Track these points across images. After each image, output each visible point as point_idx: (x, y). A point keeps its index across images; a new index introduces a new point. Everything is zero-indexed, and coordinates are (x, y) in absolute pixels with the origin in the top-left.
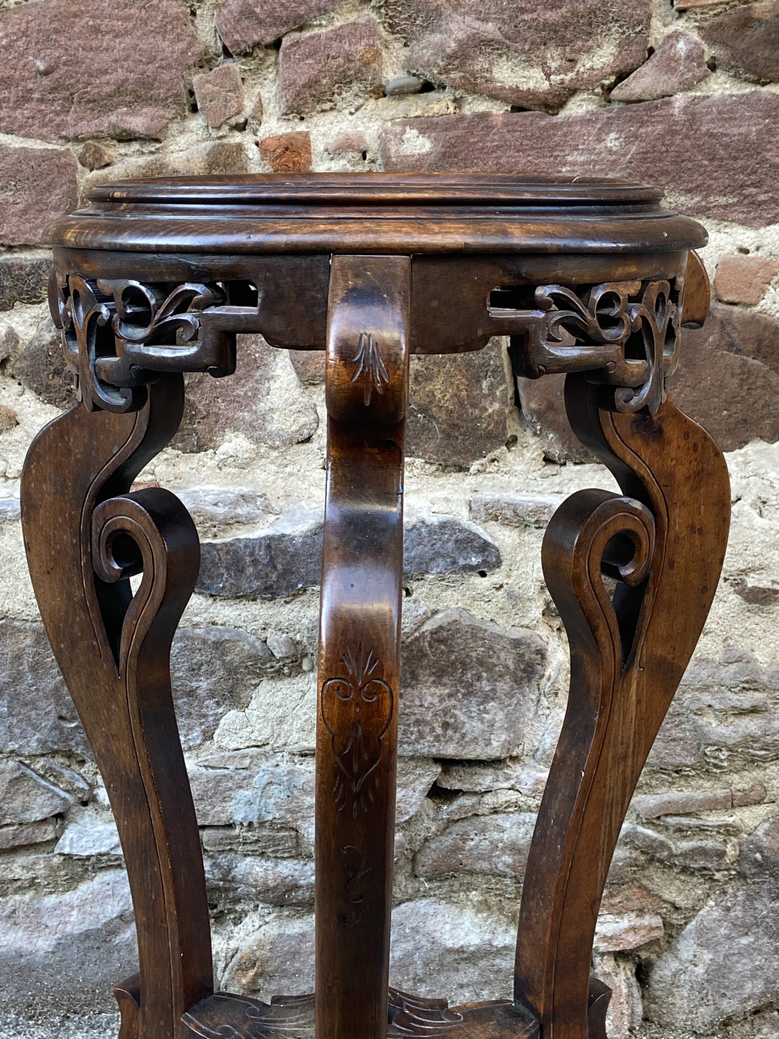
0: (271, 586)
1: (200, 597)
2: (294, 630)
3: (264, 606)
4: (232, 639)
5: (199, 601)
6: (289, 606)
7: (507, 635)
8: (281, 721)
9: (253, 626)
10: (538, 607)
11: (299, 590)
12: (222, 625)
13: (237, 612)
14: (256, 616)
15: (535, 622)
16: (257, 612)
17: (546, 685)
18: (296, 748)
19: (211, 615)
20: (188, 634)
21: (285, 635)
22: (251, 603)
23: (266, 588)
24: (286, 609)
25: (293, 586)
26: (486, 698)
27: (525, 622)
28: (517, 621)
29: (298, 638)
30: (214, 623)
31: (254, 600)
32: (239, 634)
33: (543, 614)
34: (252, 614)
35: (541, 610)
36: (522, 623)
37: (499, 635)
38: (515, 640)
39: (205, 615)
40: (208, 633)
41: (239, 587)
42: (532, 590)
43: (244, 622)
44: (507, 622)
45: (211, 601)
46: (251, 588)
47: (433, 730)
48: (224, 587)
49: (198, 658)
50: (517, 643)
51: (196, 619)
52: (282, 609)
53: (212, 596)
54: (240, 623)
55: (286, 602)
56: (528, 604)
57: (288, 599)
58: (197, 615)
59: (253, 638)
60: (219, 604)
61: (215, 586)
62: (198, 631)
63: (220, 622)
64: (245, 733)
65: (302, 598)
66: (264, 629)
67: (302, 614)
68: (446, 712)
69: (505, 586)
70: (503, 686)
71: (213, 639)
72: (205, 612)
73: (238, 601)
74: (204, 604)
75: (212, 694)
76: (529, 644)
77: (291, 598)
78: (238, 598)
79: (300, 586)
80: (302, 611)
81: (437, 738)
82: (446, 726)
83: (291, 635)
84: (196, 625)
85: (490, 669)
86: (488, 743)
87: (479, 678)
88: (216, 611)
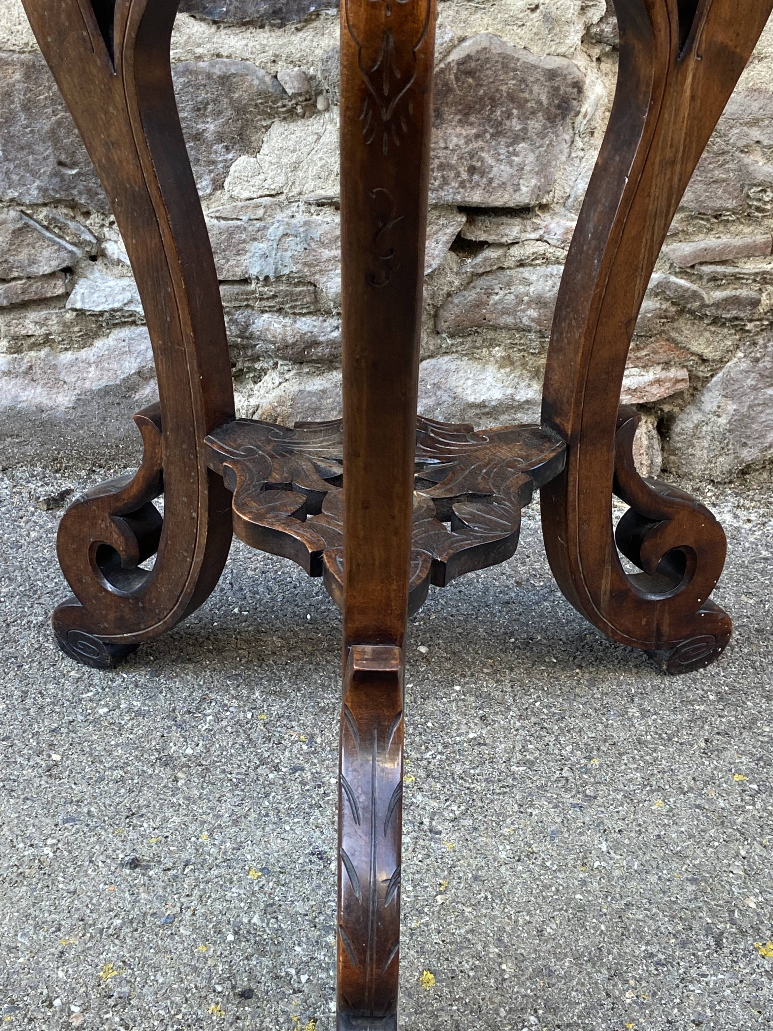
0: (281, 9)
1: (202, 24)
2: (307, 62)
3: (273, 34)
4: (240, 72)
5: (201, 30)
6: (300, 34)
7: (541, 64)
8: (296, 167)
9: (262, 58)
10: (577, 32)
11: (311, 14)
12: (227, 57)
13: (244, 42)
14: (264, 46)
15: (573, 49)
16: (265, 42)
17: (581, 123)
18: (312, 197)
19: (216, 45)
20: (191, 68)
21: (296, 69)
22: (258, 30)
23: (275, 12)
24: (298, 38)
25: (304, 10)
26: (516, 139)
27: (562, 50)
28: (553, 49)
29: (311, 71)
30: (219, 56)
31: (262, 27)
32: (247, 68)
33: (582, 42)
34: (261, 44)
35: (580, 36)
36: (559, 51)
37: (533, 66)
38: (549, 70)
39: (208, 46)
40: (213, 66)
41: (245, 11)
42: (572, 11)
43: (252, 53)
44: (542, 50)
45: (214, 28)
46: (258, 12)
47: (458, 175)
48: (227, 11)
49: (203, 95)
50: (552, 74)
51: (199, 51)
52: (293, 38)
53: (215, 22)
54: (247, 55)
55: (298, 30)
56: (566, 28)
57: (299, 26)
58: (199, 45)
59: (262, 72)
60: (223, 32)
61: (218, 10)
62: (201, 64)
63: (225, 54)
64: (257, 181)
65: (315, 24)
66: (274, 61)
67: (315, 44)
68: (472, 155)
69: (541, 7)
70: (535, 125)
71: (219, 73)
72: (208, 42)
73: (244, 28)
74: (207, 32)
75: (220, 138)
76: (566, 75)
77: (303, 24)
78: (244, 24)
79: (312, 9)
80: (315, 40)
81: (462, 184)
82: (472, 170)
83: (304, 68)
84: (199, 58)
85: (521, 105)
86: (517, 189)
87: (509, 116)
88: (220, 41)
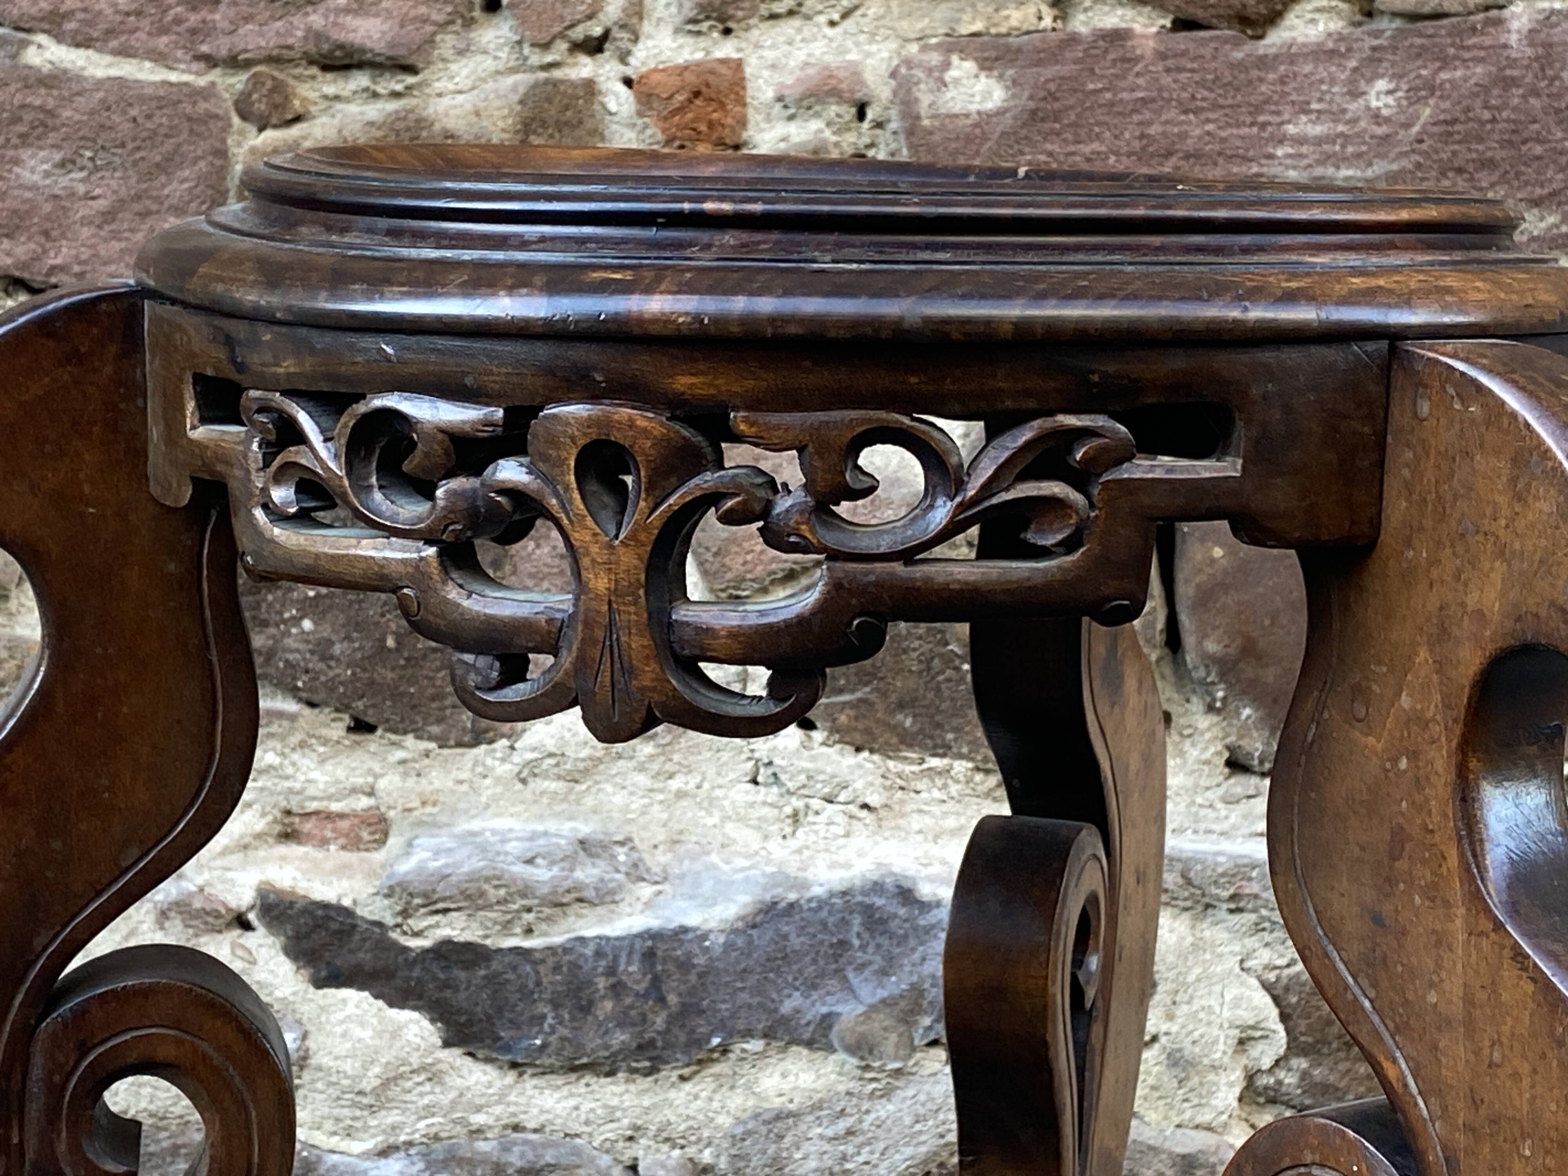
0: (652, 1043)
1: (488, 1068)
2: (699, 1140)
3: (632, 1087)
4: (564, 1161)
5: (484, 1079)
6: (688, 1087)
7: (1167, 1145)
9: (608, 1132)
10: (1231, 1085)
11: (712, 1050)
12: (535, 1131)
13: (572, 1102)
14: (614, 1109)
15: (1224, 1117)
16: (615, 1102)
19: (512, 1109)
20: (461, 1153)
21: (677, 1153)
22: (603, 1080)
23: (640, 1047)
24: (682, 1094)
25: (699, 1042)
27: (1205, 1117)
28: (1187, 1115)
29: (707, 1157)
30: (516, 1128)
31: (611, 1073)
32: (577, 1152)
33: (1240, 1100)
34: (605, 1106)
35: (1237, 1091)
36: (1199, 1119)
37: (1151, 1148)
38: (1183, 1157)
39: (498, 1110)
40: (506, 1148)
41: (580, 1046)
42: (1221, 1047)
43: (587, 1123)
44: (1166, 1118)
45: (511, 1077)
46: (607, 1047)
48: (544, 1046)
50: (1188, 1164)
51: (479, 1119)
52: (672, 1094)
53: (514, 1065)
54: (576, 1127)
55: (683, 1078)
56: (1211, 1077)
57: (686, 1071)
58: (478, 1109)
59: (605, 1160)
60: (530, 1083)
61: (524, 1044)
62: (482, 1146)
63: (531, 1125)
65: (717, 1069)
66: (631, 1139)
67: (716, 1105)
69: (1163, 1039)
71: (519, 1164)
72: (498, 1102)
73: (573, 1076)
74: (498, 1084)
76: (1214, 1166)
77: (694, 1068)
78: (574, 1069)
79: (716, 1041)
80: (718, 1097)
83: (691, 1151)
84: (477, 1132)
88: (522, 1100)
